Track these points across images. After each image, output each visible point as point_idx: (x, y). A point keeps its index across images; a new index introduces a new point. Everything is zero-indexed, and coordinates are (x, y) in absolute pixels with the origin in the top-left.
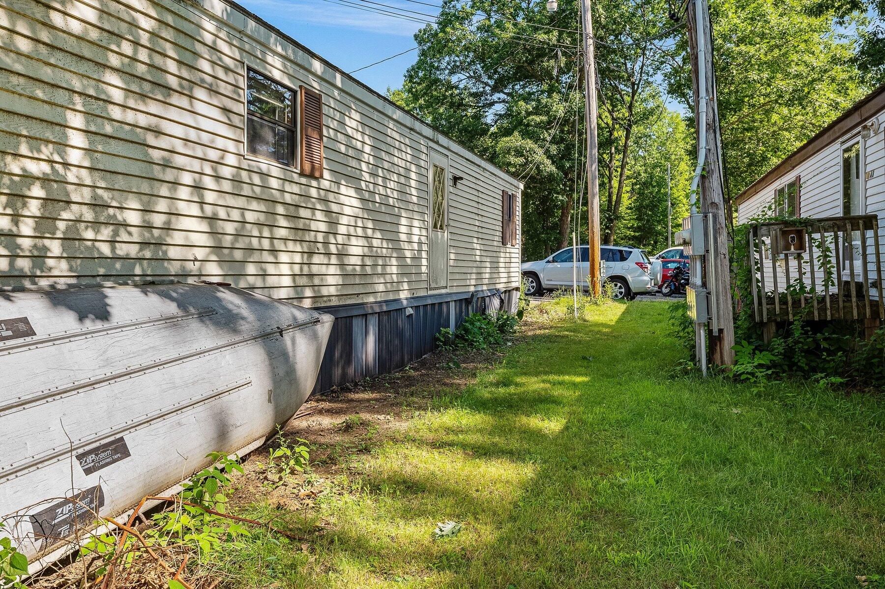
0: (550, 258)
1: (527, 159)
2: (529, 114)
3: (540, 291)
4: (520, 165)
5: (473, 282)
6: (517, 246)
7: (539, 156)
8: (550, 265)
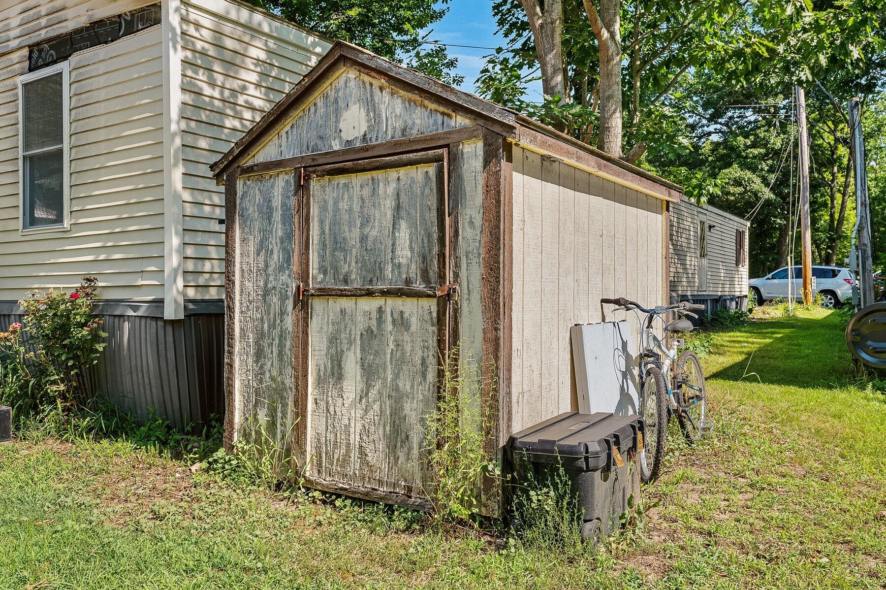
0: (770, 276)
1: (745, 188)
2: (747, 147)
3: (761, 301)
4: (739, 194)
5: (720, 289)
6: (746, 267)
7: (757, 184)
8: (769, 281)
